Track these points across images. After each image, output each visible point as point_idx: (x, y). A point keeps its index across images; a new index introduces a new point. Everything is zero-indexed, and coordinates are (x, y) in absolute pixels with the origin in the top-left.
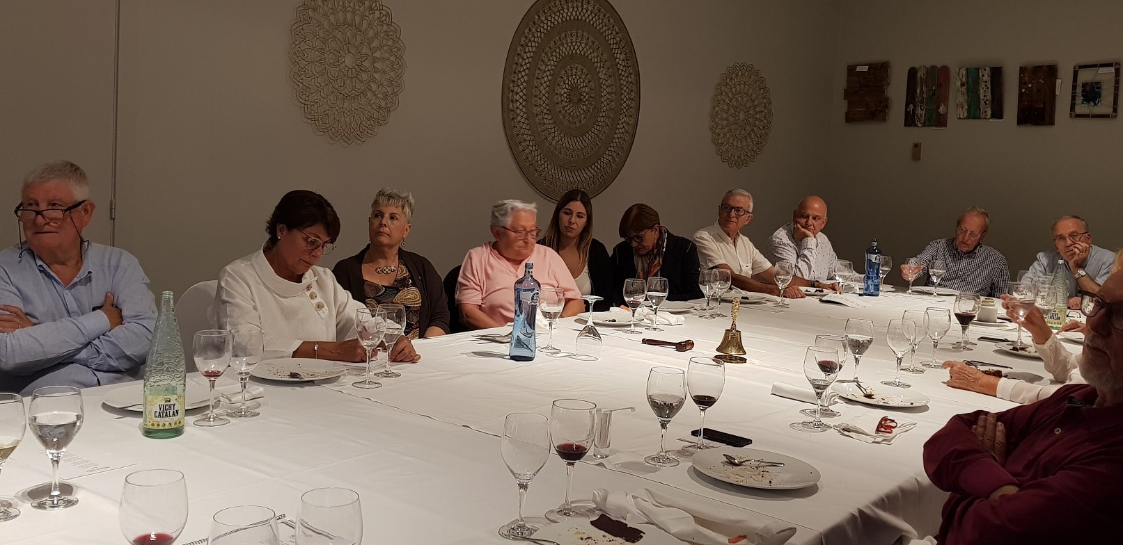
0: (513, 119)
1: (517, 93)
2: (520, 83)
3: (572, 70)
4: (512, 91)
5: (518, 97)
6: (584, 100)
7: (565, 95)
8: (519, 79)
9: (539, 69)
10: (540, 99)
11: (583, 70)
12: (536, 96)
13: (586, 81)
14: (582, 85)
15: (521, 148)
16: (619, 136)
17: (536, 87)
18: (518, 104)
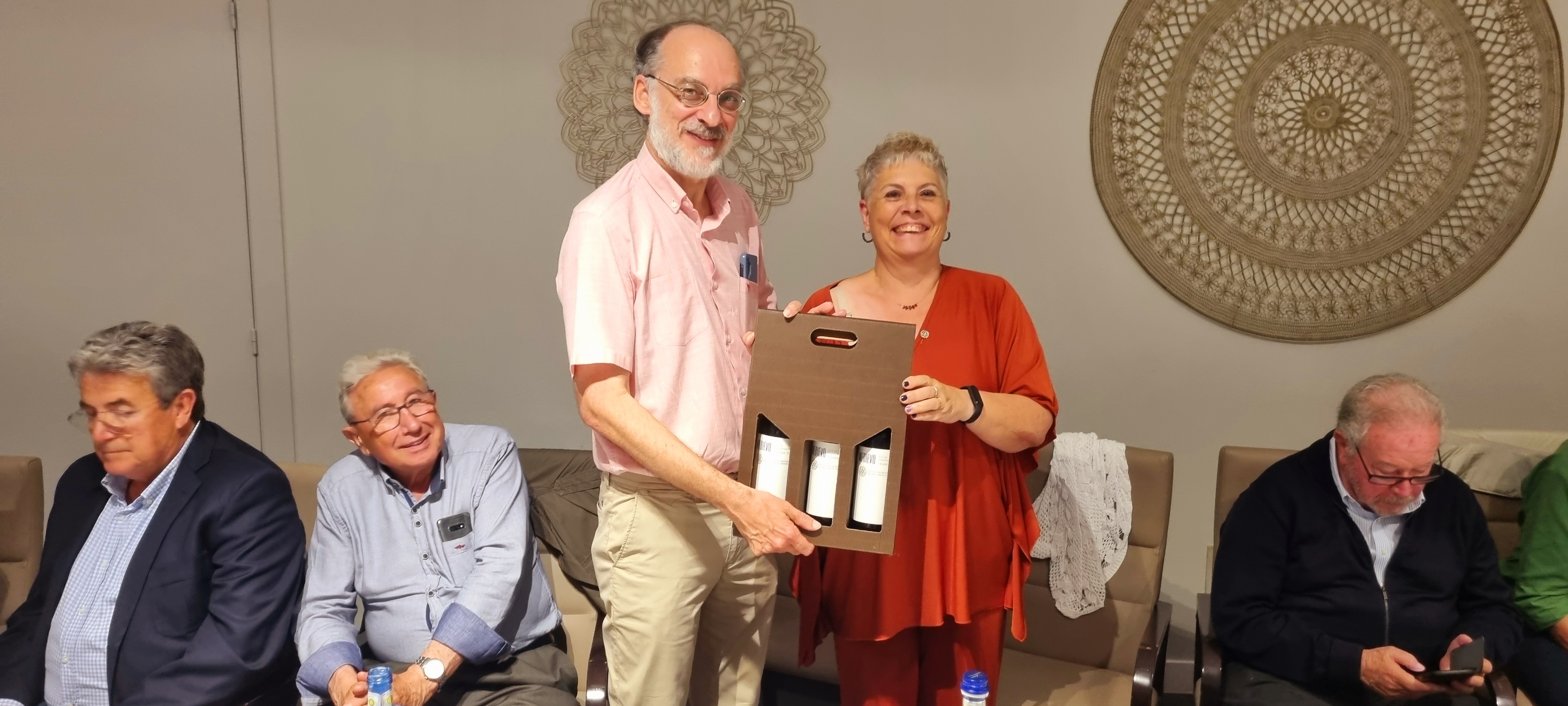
0: (1124, 175)
1: (1134, 123)
2: (1142, 102)
3: (1311, 60)
4: (1122, 121)
5: (1138, 131)
6: (1356, 120)
7: (1289, 115)
8: (1140, 94)
9: (1205, 68)
10: (1207, 129)
11: (1349, 56)
12: (1193, 125)
13: (1362, 79)
14: (1347, 88)
15: (1147, 231)
16: (1478, 192)
17: (1192, 107)
18: (1139, 145)
